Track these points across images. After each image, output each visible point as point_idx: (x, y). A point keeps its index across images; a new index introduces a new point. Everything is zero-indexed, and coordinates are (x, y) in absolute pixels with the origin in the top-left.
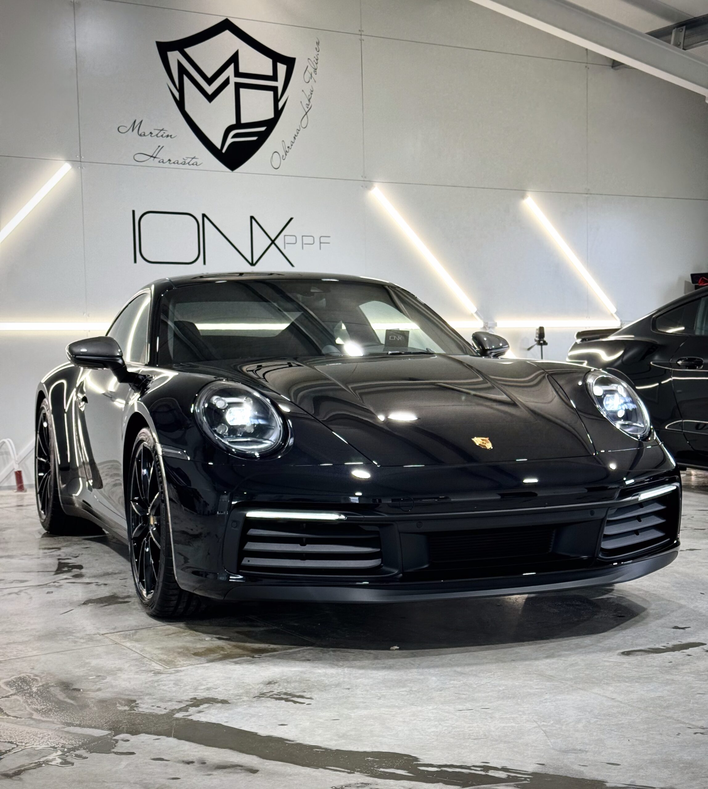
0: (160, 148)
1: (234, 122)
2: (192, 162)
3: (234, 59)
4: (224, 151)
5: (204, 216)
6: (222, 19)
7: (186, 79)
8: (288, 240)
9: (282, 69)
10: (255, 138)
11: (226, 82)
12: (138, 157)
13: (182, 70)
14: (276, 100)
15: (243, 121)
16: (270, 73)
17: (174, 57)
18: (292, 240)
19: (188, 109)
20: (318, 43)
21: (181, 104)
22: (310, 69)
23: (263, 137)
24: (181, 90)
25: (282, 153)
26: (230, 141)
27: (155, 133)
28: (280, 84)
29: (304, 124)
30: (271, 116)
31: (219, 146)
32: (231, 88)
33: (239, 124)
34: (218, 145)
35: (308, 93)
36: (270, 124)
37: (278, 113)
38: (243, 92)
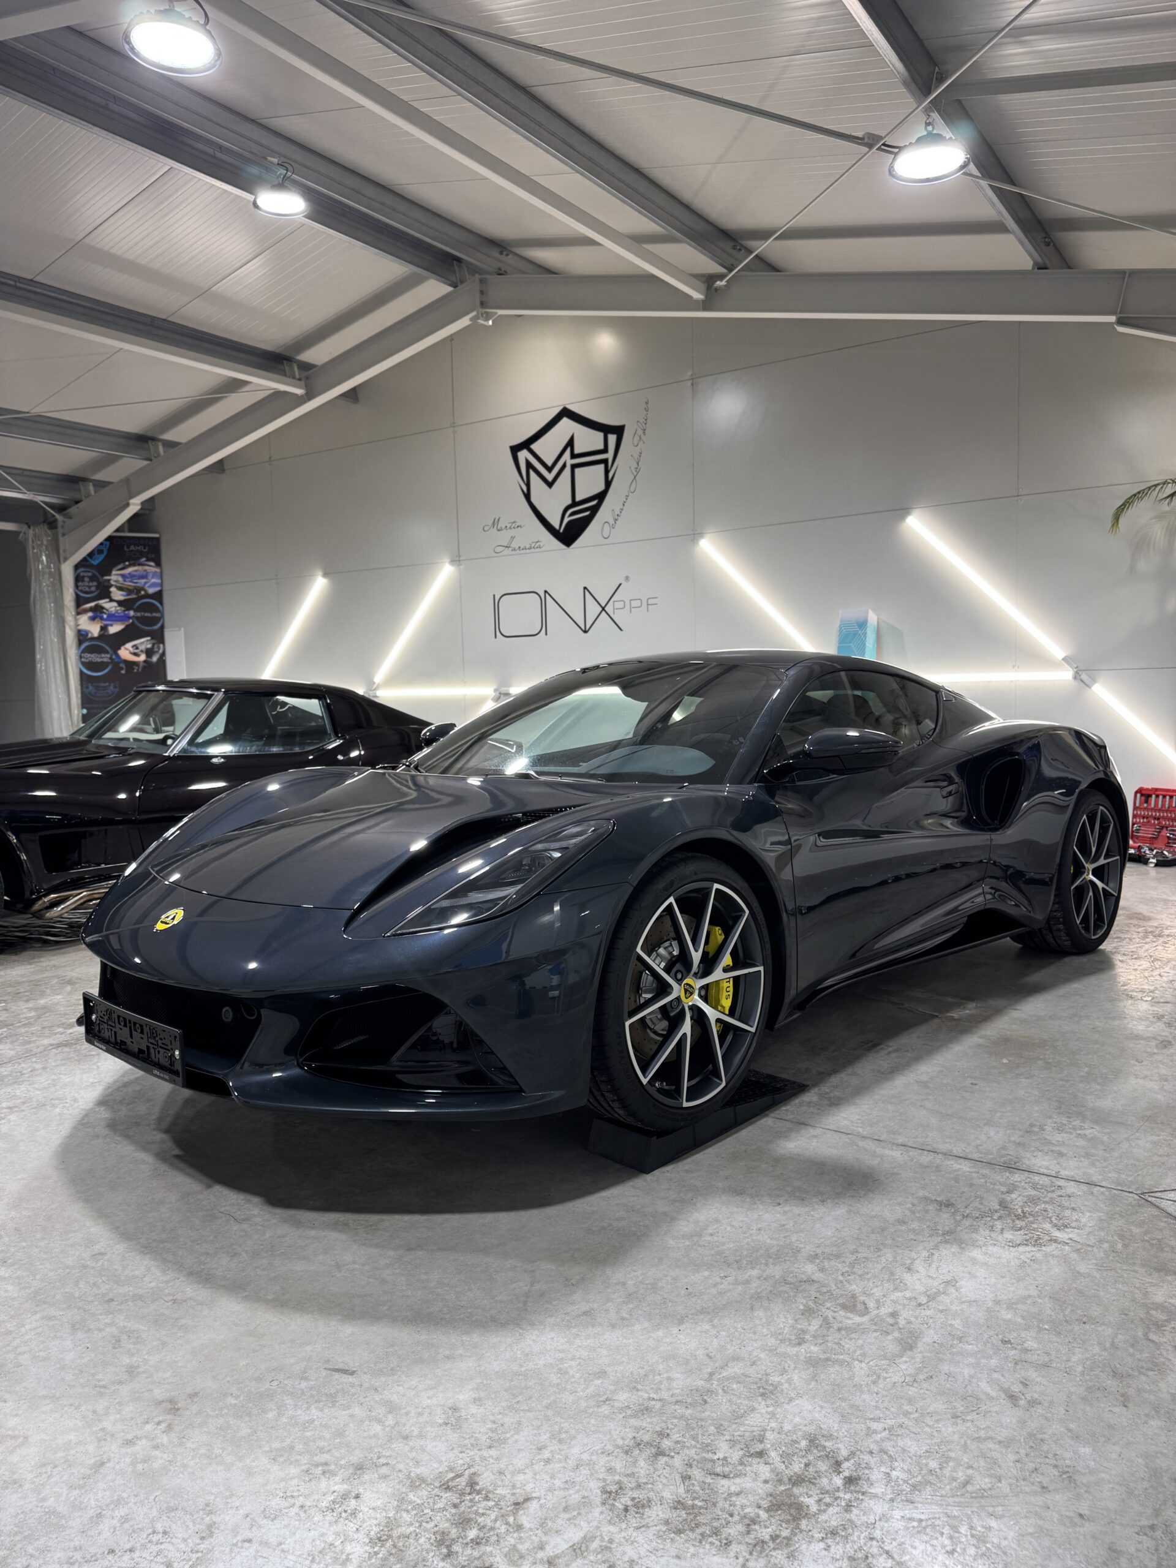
0: (513, 538)
1: (569, 502)
2: (536, 546)
3: (571, 443)
4: (561, 531)
5: (546, 592)
6: (561, 408)
7: (532, 473)
8: (619, 605)
9: (612, 438)
10: (587, 513)
11: (564, 466)
12: (499, 549)
13: (529, 465)
14: (607, 472)
15: (578, 499)
16: (601, 447)
17: (523, 455)
18: (621, 605)
19: (533, 499)
20: (647, 403)
21: (527, 496)
22: (640, 432)
23: (594, 510)
24: (528, 485)
25: (612, 522)
26: (566, 520)
27: (509, 526)
28: (609, 456)
29: (632, 490)
30: (602, 487)
31: (557, 527)
32: (567, 471)
33: (574, 504)
34: (556, 525)
35: (636, 456)
36: (601, 497)
37: (608, 483)
38: (577, 470)
